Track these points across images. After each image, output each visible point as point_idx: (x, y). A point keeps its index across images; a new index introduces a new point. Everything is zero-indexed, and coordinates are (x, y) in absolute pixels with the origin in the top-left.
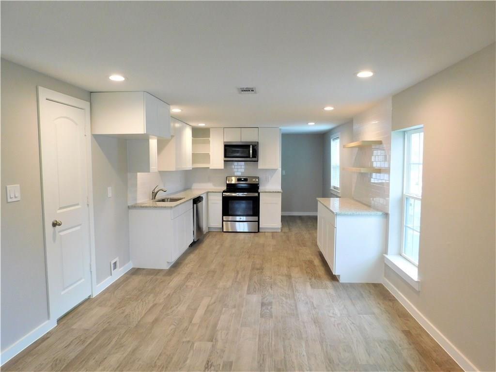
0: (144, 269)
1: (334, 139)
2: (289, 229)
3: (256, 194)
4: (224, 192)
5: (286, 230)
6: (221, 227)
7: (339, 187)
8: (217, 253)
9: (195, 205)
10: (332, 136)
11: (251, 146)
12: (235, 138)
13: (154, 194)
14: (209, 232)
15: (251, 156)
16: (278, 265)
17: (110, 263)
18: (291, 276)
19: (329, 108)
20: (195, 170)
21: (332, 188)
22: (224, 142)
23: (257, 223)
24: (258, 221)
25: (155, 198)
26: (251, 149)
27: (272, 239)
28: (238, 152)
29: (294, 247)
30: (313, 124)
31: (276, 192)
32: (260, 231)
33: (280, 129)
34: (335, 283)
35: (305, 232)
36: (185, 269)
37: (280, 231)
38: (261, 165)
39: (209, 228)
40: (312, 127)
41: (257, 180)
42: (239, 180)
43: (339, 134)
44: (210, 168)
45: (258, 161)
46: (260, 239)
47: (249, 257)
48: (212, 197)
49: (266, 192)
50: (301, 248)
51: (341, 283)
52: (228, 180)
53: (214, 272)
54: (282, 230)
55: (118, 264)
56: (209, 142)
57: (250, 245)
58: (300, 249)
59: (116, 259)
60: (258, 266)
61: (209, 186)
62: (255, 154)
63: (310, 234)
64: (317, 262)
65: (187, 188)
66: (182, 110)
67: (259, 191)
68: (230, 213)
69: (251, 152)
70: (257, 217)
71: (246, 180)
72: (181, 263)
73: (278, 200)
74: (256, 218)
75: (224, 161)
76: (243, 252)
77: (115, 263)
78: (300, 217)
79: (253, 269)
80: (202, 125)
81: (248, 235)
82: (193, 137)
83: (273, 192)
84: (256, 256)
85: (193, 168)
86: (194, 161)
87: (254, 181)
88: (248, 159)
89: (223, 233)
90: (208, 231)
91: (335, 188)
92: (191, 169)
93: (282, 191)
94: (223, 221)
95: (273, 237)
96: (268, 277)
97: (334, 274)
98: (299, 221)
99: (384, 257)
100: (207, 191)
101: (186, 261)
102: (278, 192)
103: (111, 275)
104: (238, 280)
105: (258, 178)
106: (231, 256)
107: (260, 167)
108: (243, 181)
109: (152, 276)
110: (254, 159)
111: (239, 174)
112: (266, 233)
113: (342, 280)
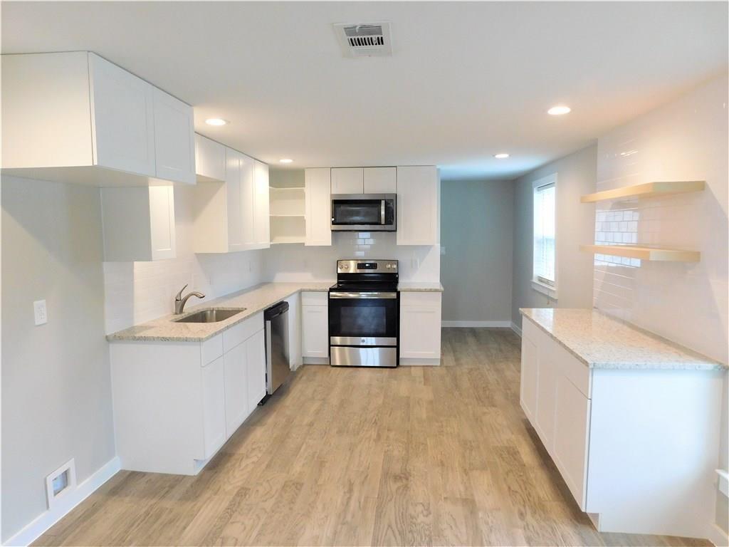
0: (144, 474)
1: (540, 188)
2: (457, 360)
3: (394, 295)
4: (331, 290)
5: (450, 360)
6: (327, 356)
7: (553, 279)
8: (311, 424)
9: (269, 323)
10: (534, 183)
11: (383, 202)
12: (353, 188)
13: (180, 303)
14: (304, 365)
15: (383, 222)
16: (442, 464)
17: (45, 480)
18: (473, 502)
19: (559, 110)
20: (275, 248)
21: (535, 280)
22: (331, 195)
23: (395, 349)
24: (398, 347)
25: (181, 311)
26: (383, 208)
27: (425, 384)
28: (357, 213)
29: (470, 407)
30: (505, 156)
31: (431, 291)
32: (401, 364)
33: (439, 170)
34: (586, 530)
35: (487, 366)
36: (234, 478)
37: (439, 364)
38: (402, 238)
39: (303, 358)
40: (504, 163)
41: (395, 266)
42: (360, 266)
43: (554, 177)
44: (306, 245)
45: (396, 231)
46: (401, 385)
47: (379, 436)
48: (308, 300)
49: (411, 291)
50: (485, 410)
51: (601, 533)
52: (339, 266)
53: (298, 485)
54: (442, 360)
55: (72, 476)
56: (302, 196)
57: (380, 401)
58: (485, 414)
59: (70, 465)
60: (397, 468)
61: (306, 279)
62: (391, 217)
63: (497, 370)
64: (527, 455)
65: (264, 283)
66: (228, 122)
67: (399, 288)
68: (344, 329)
69: (383, 213)
70: (395, 339)
71: (373, 266)
72: (230, 455)
73: (436, 304)
74: (392, 341)
75: (332, 231)
76: (366, 420)
77: (66, 474)
78: (473, 331)
79: (386, 474)
80: (286, 161)
81: (378, 373)
82: (270, 185)
83: (426, 291)
84: (392, 435)
85: (271, 245)
86: (274, 230)
87: (389, 268)
88: (377, 227)
89: (330, 368)
90: (302, 364)
91: (541, 279)
92: (269, 247)
93: (442, 289)
94: (330, 345)
95: (426, 380)
96: (420, 508)
97: (583, 510)
98: (471, 340)
99: (719, 476)
100: (299, 288)
101: (242, 450)
102: (436, 291)
103: (48, 507)
104: (349, 518)
105: (397, 262)
106: (340, 432)
107: (399, 242)
108: (368, 268)
109: (153, 502)
110: (388, 227)
111: (360, 254)
112: (413, 368)
113: (604, 525)
